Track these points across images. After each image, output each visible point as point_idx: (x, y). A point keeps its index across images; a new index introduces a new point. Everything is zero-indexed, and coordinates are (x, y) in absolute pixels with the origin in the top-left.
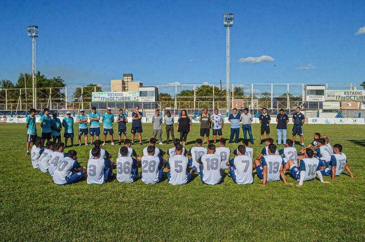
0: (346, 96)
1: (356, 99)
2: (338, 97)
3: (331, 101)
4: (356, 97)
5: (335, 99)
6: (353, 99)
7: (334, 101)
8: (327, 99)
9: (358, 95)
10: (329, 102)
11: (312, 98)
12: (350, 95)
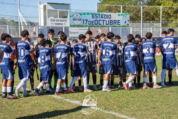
0: (94, 20)
1: (105, 24)
2: (85, 22)
3: (78, 26)
4: (105, 22)
5: (82, 24)
6: (102, 24)
7: (81, 26)
8: (72, 24)
9: (107, 19)
10: (76, 28)
11: (54, 22)
12: (98, 19)
